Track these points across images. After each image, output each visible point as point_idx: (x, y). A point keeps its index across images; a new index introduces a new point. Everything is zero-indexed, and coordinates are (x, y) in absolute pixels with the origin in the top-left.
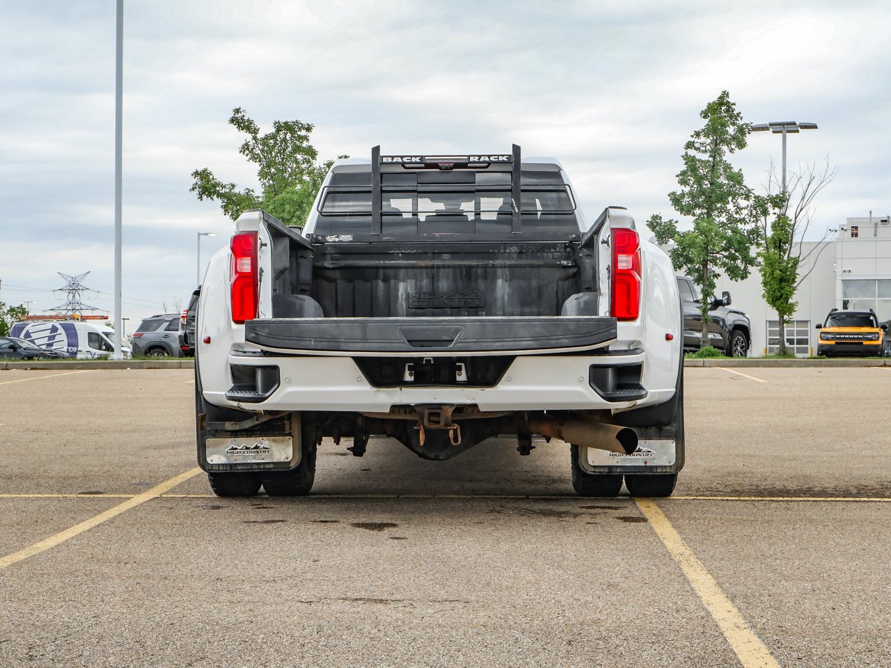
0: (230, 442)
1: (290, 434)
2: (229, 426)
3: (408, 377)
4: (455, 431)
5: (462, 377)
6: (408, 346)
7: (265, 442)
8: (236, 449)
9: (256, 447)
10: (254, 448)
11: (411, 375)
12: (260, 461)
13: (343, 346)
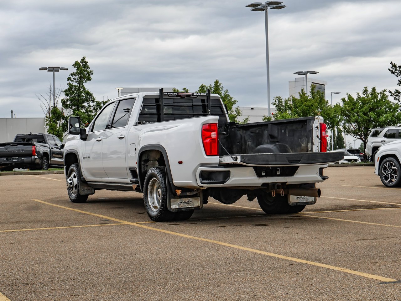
0: (179, 201)
1: (199, 196)
2: (188, 194)
3: (263, 174)
4: (282, 191)
5: (279, 173)
6: (288, 162)
7: (191, 200)
8: (181, 203)
9: (188, 202)
10: (187, 202)
11: (264, 173)
12: (190, 207)
13: (270, 163)
